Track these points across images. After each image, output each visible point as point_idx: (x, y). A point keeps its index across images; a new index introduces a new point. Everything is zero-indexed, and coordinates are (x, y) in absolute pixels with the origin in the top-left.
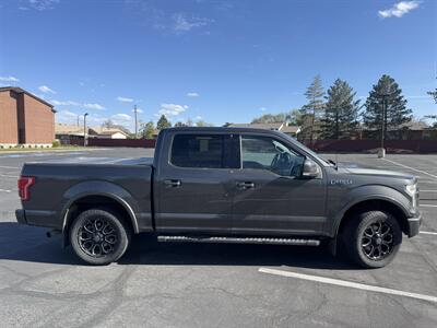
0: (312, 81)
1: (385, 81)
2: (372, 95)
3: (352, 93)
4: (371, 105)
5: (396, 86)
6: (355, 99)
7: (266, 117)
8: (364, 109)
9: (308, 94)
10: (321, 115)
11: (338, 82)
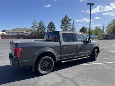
0: (34, 20)
1: (51, 22)
2: (49, 25)
3: (44, 24)
4: (49, 28)
5: (53, 24)
6: (45, 26)
7: (17, 29)
8: (47, 28)
9: (33, 23)
10: (37, 29)
11: (41, 21)
